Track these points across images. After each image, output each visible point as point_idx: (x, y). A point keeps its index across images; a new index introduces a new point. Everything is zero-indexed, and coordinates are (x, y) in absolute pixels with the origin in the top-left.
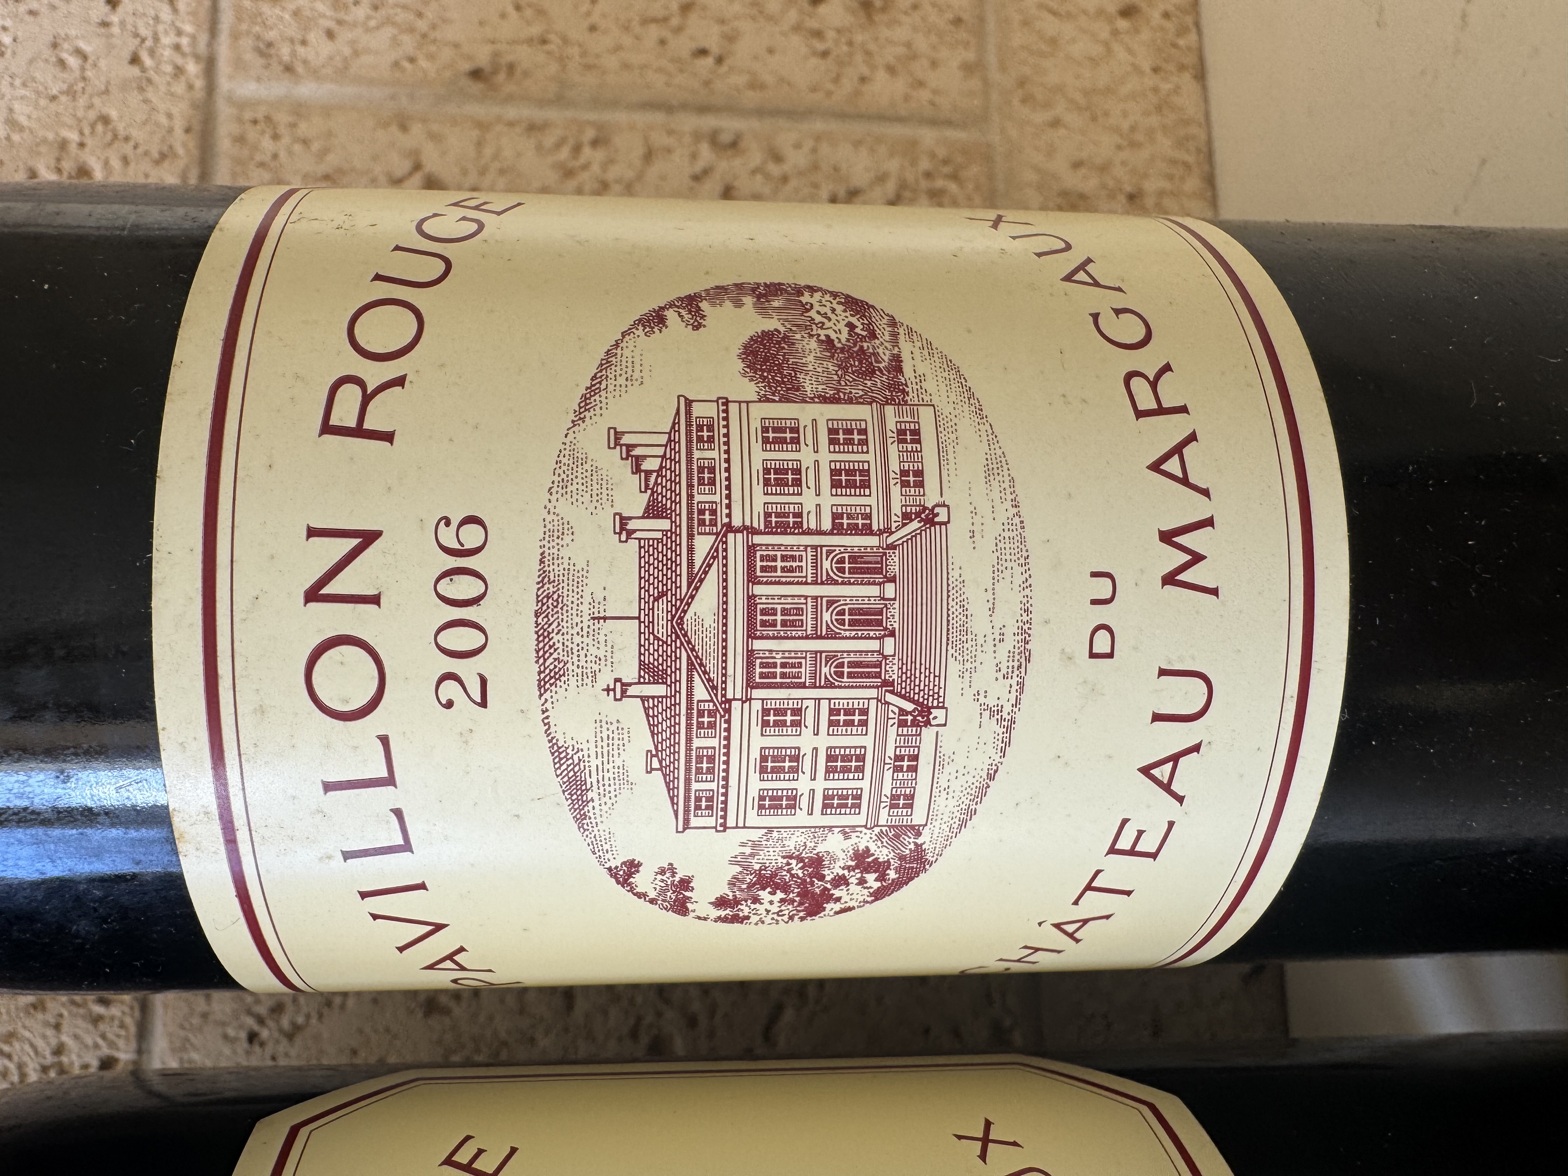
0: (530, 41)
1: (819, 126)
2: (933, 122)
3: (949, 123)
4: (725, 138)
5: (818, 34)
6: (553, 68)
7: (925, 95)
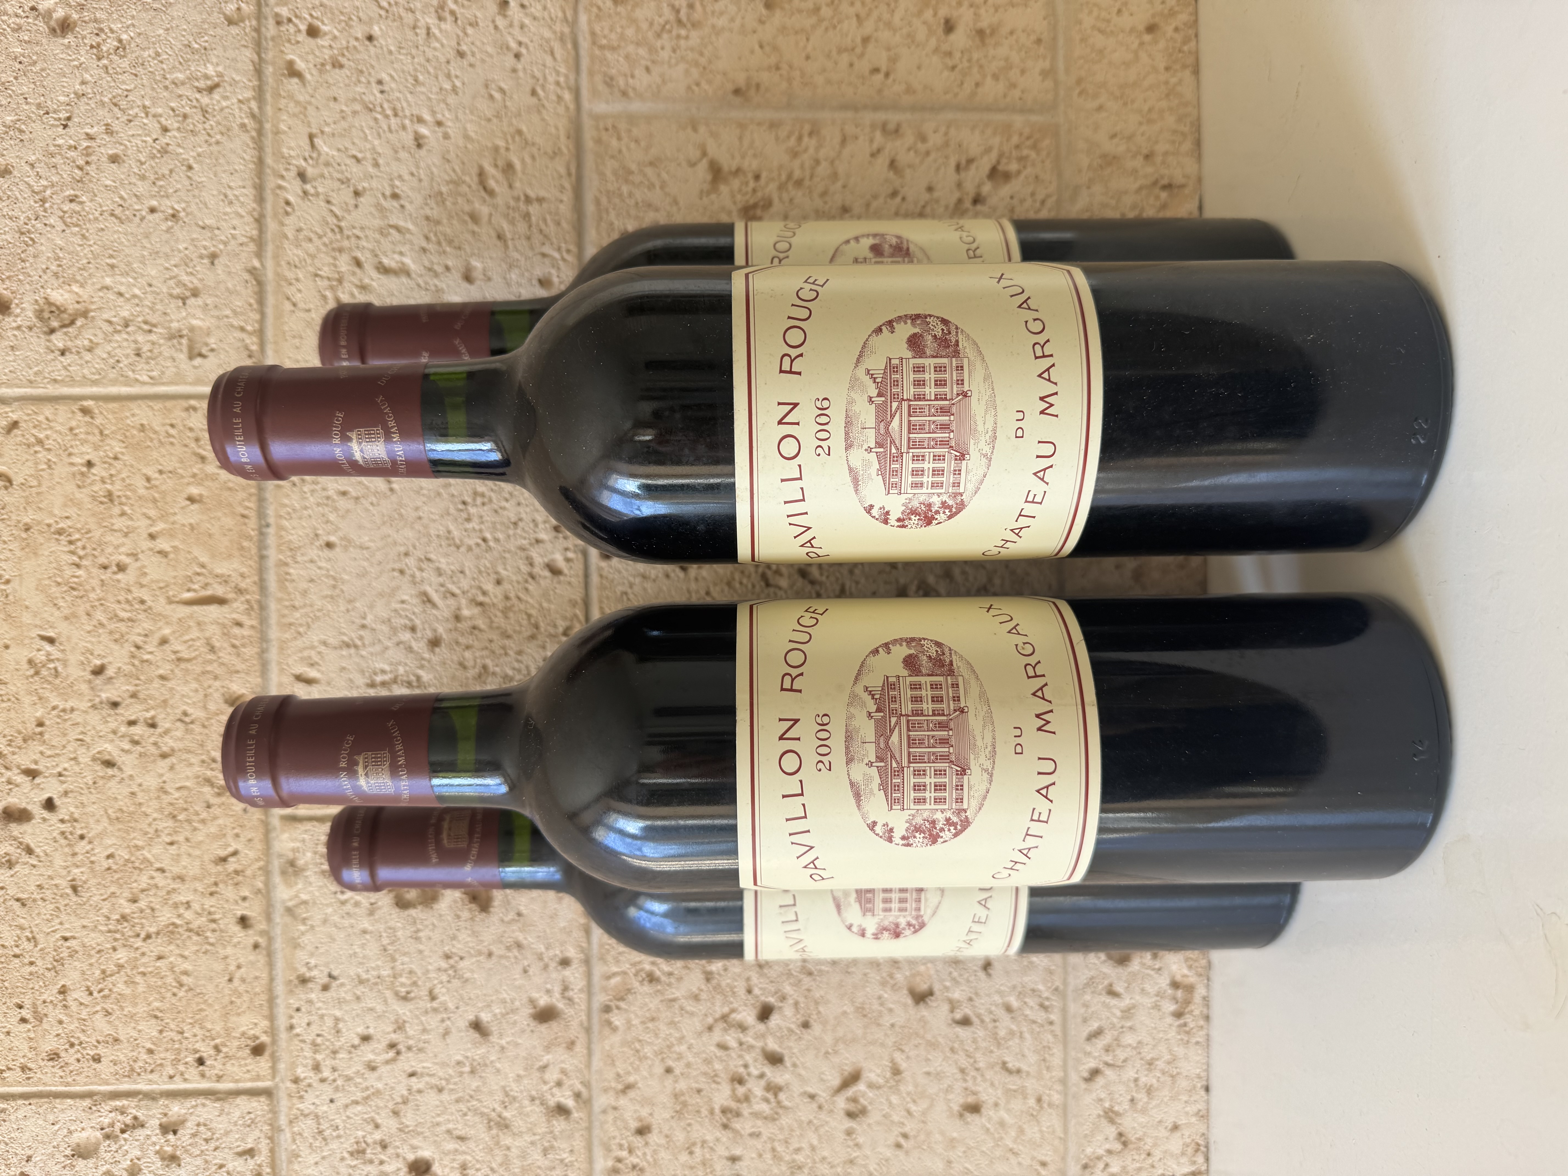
0: (769, 68)
1: (949, 116)
2: (1022, 111)
3: (1031, 111)
4: (891, 127)
5: (949, 54)
6: (784, 85)
7: (1017, 93)
